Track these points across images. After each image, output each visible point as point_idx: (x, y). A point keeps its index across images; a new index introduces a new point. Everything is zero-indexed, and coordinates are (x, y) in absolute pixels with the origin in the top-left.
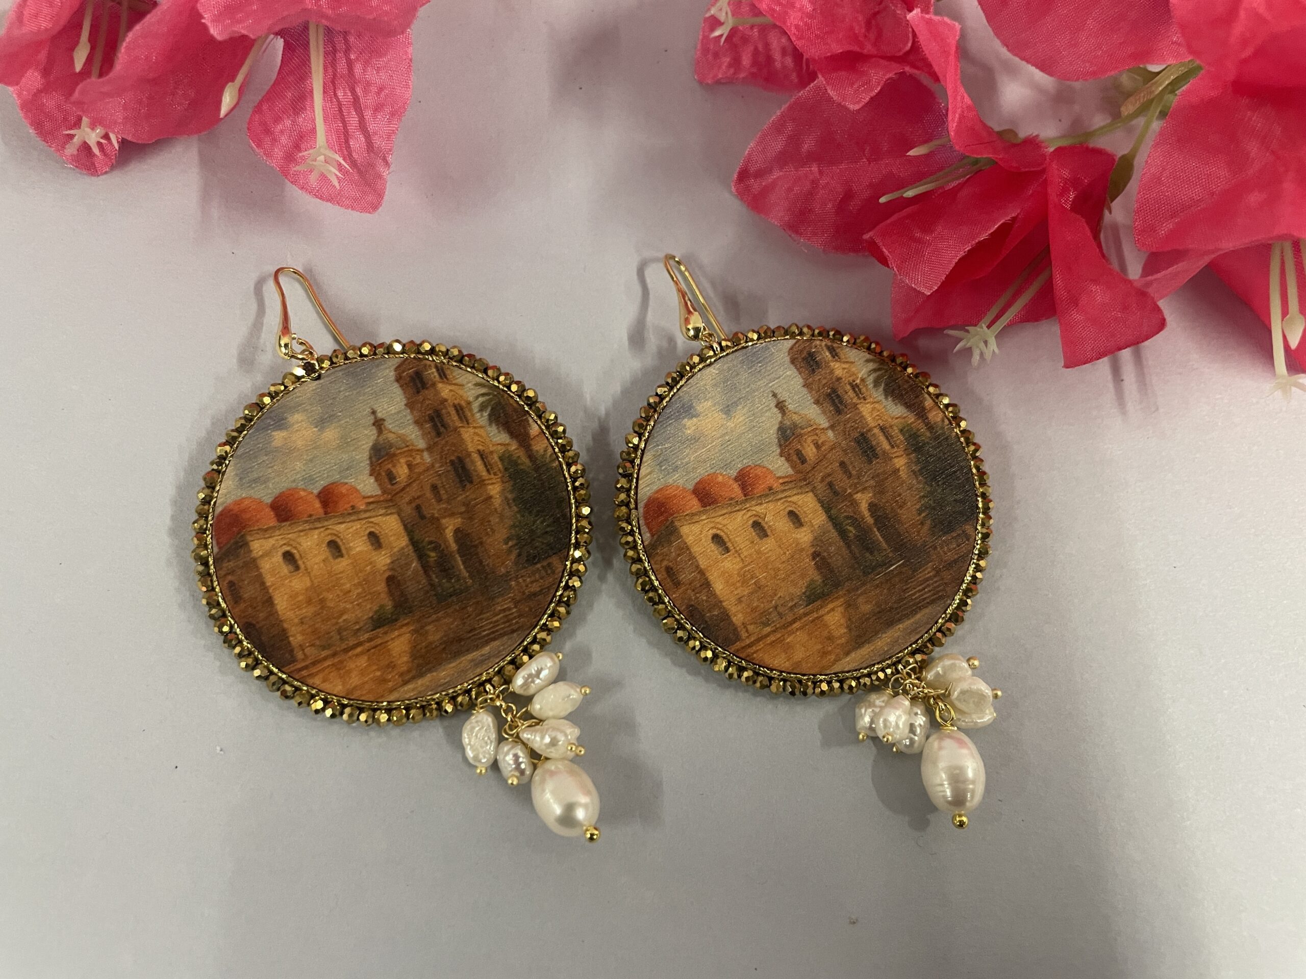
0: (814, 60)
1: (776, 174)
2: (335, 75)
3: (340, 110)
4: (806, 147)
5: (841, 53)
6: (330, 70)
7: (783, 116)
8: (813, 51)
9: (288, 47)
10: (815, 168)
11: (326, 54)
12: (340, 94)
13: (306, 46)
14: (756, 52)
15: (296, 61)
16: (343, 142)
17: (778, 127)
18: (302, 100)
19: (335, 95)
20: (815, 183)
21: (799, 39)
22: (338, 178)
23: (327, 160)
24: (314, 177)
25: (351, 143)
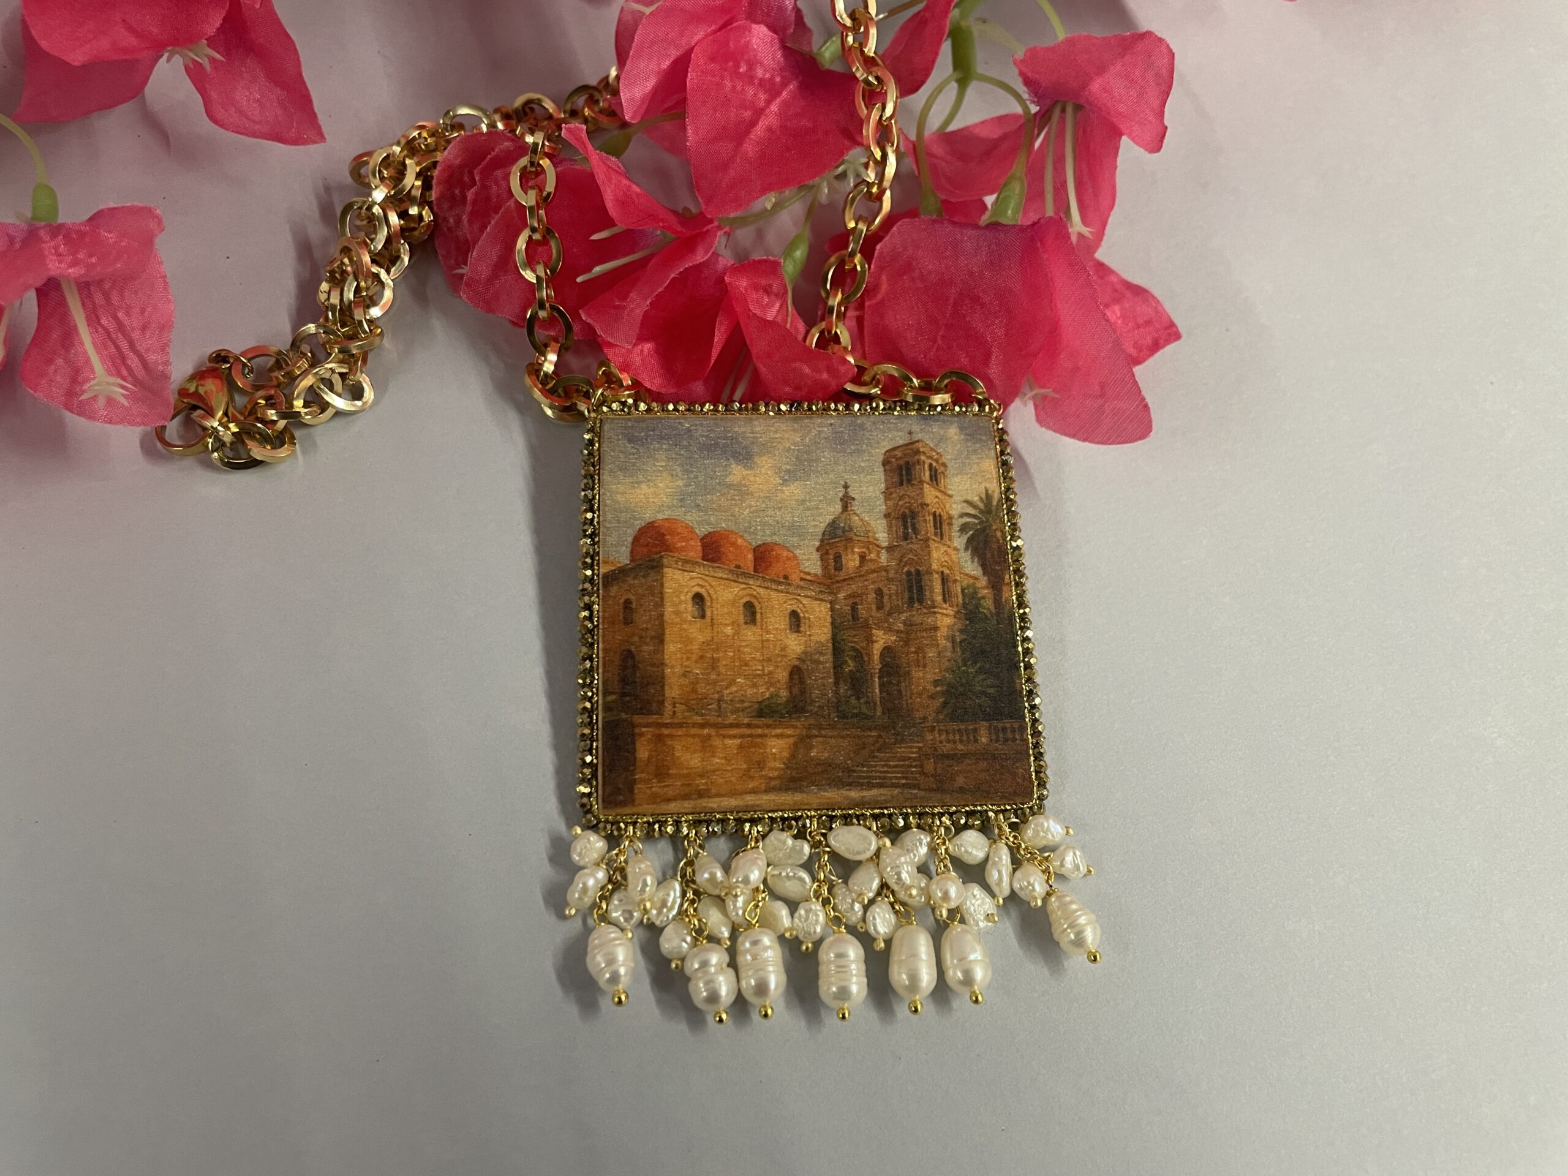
2: (94, 307)
3: (110, 338)
9: (40, 293)
16: (120, 366)
18: (69, 336)
19: (100, 324)
22: (126, 396)
23: (109, 384)
24: (101, 402)
25: (129, 363)
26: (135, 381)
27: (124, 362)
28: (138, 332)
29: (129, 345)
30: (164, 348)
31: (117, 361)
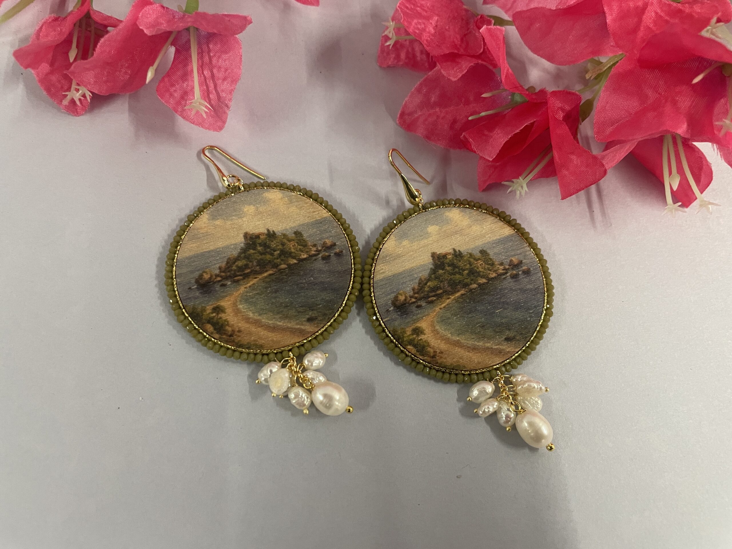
0: (436, 57)
1: (419, 113)
3: (205, 81)
4: (433, 99)
5: (449, 53)
6: (200, 61)
7: (421, 84)
8: (435, 52)
10: (437, 109)
11: (198, 54)
13: (187, 50)
14: (407, 53)
15: (181, 57)
17: (419, 90)
18: (185, 76)
19: (203, 73)
20: (438, 116)
21: (428, 46)
22: (206, 112)
23: (200, 104)
24: (193, 112)
25: (211, 96)
26: (212, 106)
27: (208, 95)
28: (220, 81)
29: (214, 87)
30: (231, 92)
31: (206, 94)
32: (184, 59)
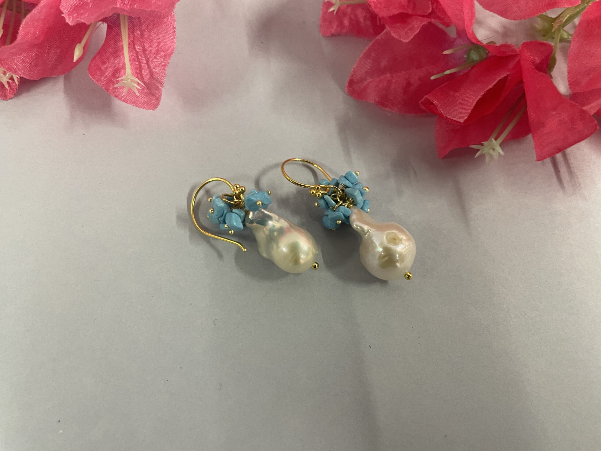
0: (383, 18)
1: (369, 80)
2: (134, 38)
3: (137, 56)
4: (383, 64)
5: (398, 14)
6: (131, 36)
7: (369, 49)
8: (383, 14)
9: (109, 27)
10: (388, 75)
11: (129, 29)
12: (137, 48)
13: (119, 25)
14: (350, 19)
15: (113, 33)
16: (138, 73)
17: (367, 56)
18: (117, 52)
19: (134, 48)
20: (389, 82)
21: (376, 8)
22: (138, 90)
23: (132, 81)
24: (125, 91)
25: (143, 72)
26: (144, 83)
27: (141, 71)
28: (153, 56)
29: (146, 62)
30: (164, 66)
31: (138, 70)
32: (115, 35)
